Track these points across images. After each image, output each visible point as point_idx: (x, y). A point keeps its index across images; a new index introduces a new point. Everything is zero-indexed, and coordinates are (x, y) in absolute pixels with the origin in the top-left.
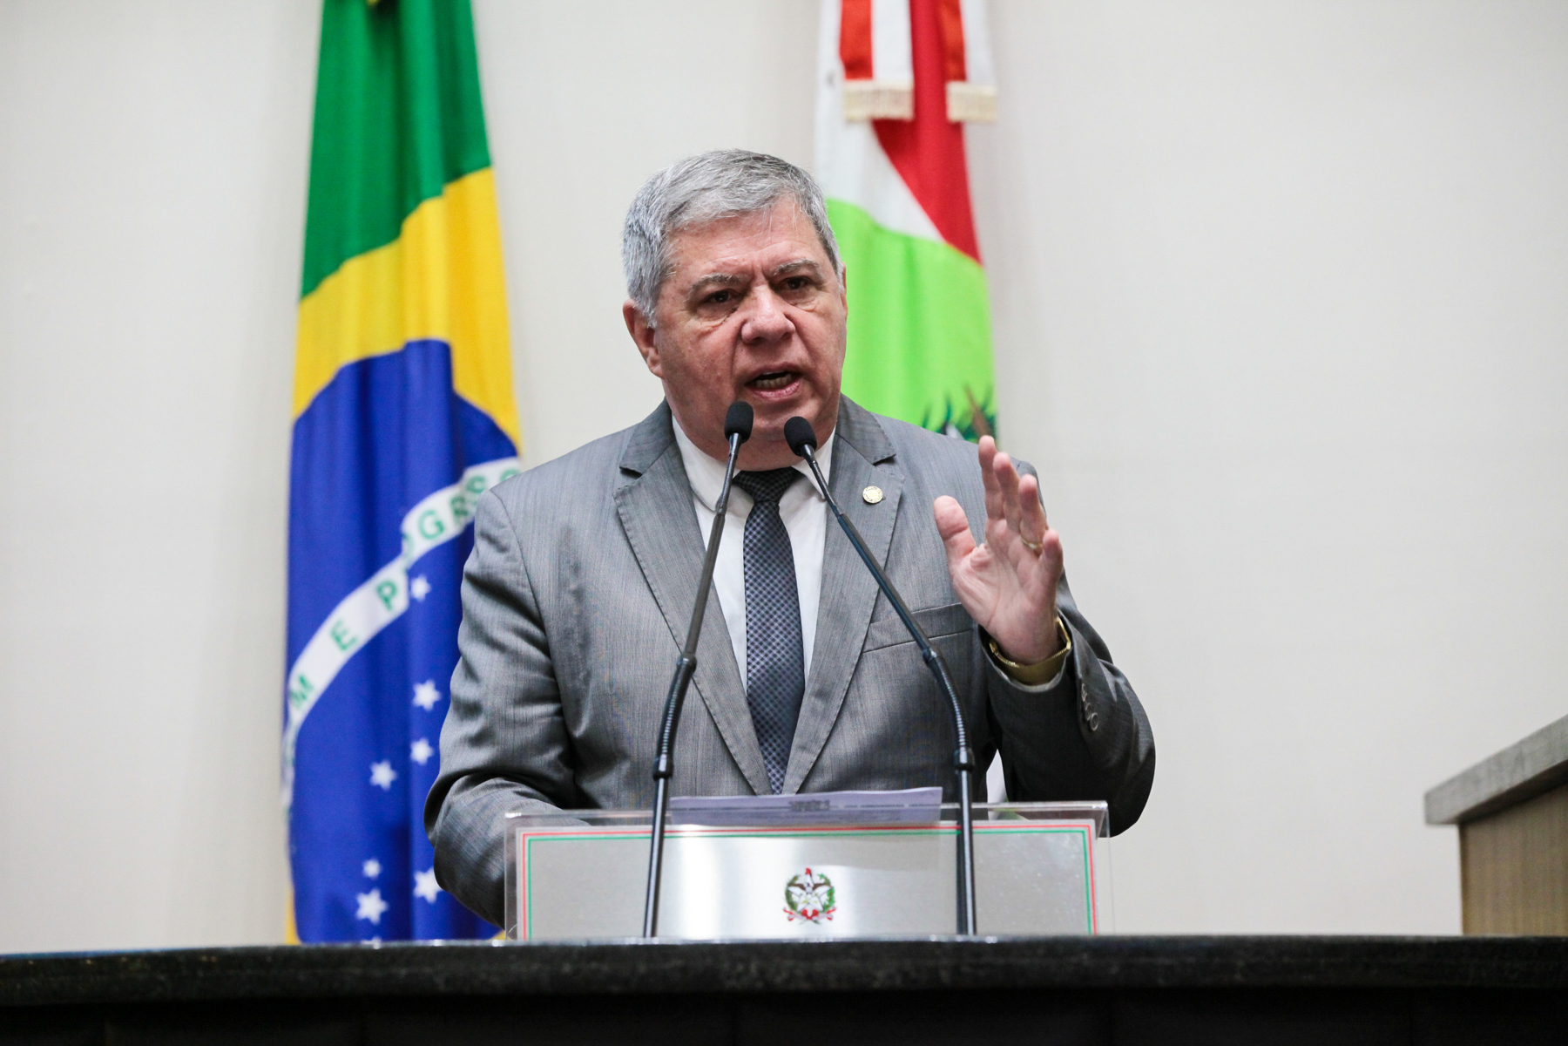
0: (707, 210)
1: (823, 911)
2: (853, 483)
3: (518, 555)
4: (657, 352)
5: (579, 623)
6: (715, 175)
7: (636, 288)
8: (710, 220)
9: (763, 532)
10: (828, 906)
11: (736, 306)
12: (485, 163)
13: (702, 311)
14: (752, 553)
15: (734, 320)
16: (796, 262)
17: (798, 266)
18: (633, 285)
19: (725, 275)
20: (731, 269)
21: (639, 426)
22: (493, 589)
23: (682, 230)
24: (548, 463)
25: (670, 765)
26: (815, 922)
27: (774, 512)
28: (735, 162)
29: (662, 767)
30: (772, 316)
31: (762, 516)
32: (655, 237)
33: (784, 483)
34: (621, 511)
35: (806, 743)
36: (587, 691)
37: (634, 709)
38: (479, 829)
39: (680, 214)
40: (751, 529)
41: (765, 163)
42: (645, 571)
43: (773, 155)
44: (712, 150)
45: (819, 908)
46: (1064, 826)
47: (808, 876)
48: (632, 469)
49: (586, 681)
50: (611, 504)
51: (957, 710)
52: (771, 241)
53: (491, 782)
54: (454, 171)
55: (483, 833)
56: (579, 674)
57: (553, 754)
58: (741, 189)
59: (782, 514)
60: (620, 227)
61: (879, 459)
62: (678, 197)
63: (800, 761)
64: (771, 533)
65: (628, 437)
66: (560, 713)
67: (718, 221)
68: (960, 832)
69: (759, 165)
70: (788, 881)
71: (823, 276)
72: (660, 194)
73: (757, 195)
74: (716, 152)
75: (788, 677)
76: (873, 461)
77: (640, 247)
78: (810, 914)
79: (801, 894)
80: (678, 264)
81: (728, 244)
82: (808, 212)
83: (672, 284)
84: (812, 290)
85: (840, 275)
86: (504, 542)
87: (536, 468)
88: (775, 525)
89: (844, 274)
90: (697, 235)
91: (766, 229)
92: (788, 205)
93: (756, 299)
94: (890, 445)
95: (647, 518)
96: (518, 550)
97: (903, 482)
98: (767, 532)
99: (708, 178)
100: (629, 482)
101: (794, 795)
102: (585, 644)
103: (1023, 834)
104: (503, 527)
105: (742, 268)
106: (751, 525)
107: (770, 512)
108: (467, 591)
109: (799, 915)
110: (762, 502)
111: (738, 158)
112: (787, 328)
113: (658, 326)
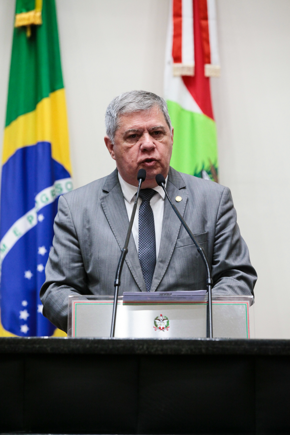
0: (131, 109)
1: (166, 327)
2: (172, 195)
3: (71, 217)
4: (114, 152)
5: (89, 238)
6: (134, 98)
7: (108, 132)
8: (132, 112)
9: (145, 210)
10: (167, 326)
11: (138, 139)
12: (62, 87)
13: (128, 140)
14: (141, 217)
15: (138, 144)
16: (157, 126)
17: (158, 128)
18: (108, 131)
19: (135, 129)
20: (137, 128)
21: (108, 176)
22: (63, 227)
23: (123, 115)
24: (81, 187)
25: (119, 282)
26: (163, 331)
27: (148, 204)
28: (140, 94)
29: (117, 283)
30: (149, 143)
31: (145, 205)
32: (115, 116)
33: (152, 195)
34: (102, 204)
35: (157, 277)
36: (91, 259)
37: (105, 266)
38: (60, 301)
39: (122, 110)
40: (141, 209)
41: (150, 95)
42: (110, 223)
43: (153, 93)
44: (134, 90)
45: (164, 327)
46: (240, 303)
47: (161, 317)
48: (106, 190)
49: (91, 256)
50: (99, 201)
51: (208, 266)
52: (150, 119)
53: (63, 286)
54: (53, 89)
55: (61, 303)
56: (89, 254)
57: (81, 279)
58: (141, 103)
59: (151, 204)
60: (104, 113)
61: (181, 188)
62: (122, 105)
63: (156, 282)
64: (147, 210)
65: (105, 180)
66: (83, 266)
67: (134, 112)
68: (208, 304)
69: (148, 96)
70: (155, 318)
71: (166, 131)
72: (117, 103)
73: (146, 105)
74: (135, 91)
75: (151, 256)
76: (179, 188)
77: (110, 119)
78: (162, 328)
79: (159, 322)
80: (121, 125)
81: (137, 120)
82: (162, 111)
83: (119, 131)
84: (162, 135)
85: (171, 131)
86: (67, 213)
87: (77, 189)
88: (148, 208)
89: (173, 131)
90: (127, 116)
91: (149, 115)
92: (156, 109)
93: (144, 137)
94: (184, 183)
95: (110, 206)
96: (71, 215)
97: (188, 195)
98: (146, 210)
99: (132, 99)
100: (105, 194)
101: (154, 292)
102: (91, 245)
103: (228, 305)
104: (66, 208)
105: (141, 127)
106: (141, 208)
107: (147, 204)
108: (55, 227)
109: (158, 329)
110: (145, 201)
111: (141, 93)
112: (153, 147)
113: (114, 144)
